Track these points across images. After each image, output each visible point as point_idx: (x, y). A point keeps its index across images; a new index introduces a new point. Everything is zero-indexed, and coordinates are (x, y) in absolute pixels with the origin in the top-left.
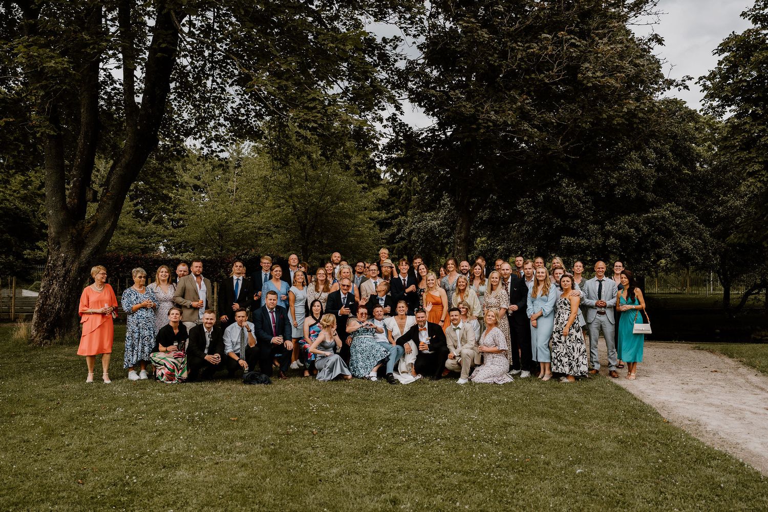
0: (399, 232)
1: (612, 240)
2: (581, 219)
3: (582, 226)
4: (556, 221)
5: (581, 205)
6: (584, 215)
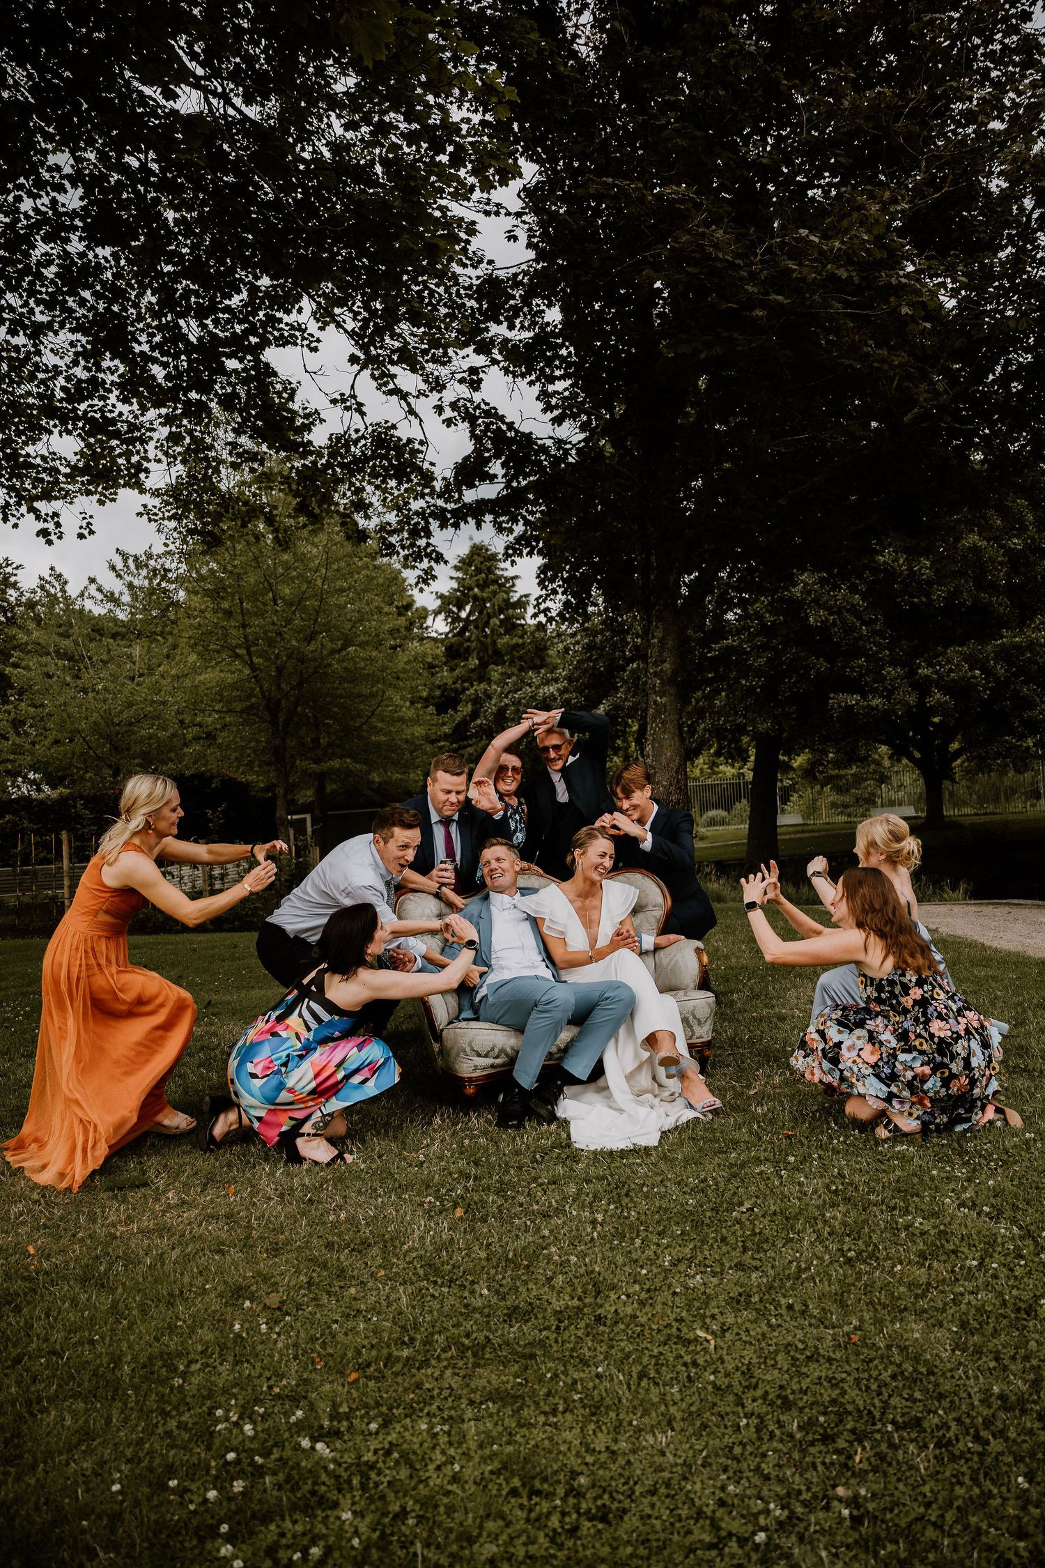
0: (475, 715)
1: (938, 696)
2: (867, 656)
3: (869, 671)
4: (815, 664)
5: (865, 628)
6: (871, 649)
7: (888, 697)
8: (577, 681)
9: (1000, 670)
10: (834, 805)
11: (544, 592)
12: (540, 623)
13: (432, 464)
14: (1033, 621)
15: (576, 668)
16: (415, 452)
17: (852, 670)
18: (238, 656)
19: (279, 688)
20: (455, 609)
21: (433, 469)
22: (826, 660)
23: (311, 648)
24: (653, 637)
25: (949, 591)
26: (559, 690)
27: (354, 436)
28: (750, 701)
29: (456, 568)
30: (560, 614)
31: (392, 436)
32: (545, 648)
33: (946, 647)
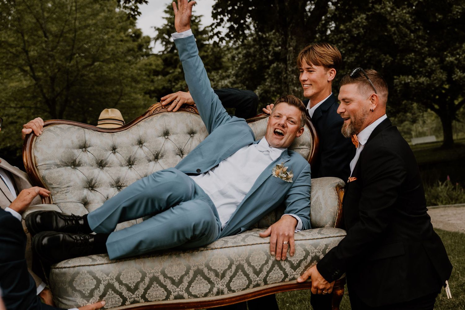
1: (459, 74)
2: (415, 52)
3: (416, 61)
4: (384, 59)
5: (412, 35)
6: (417, 47)
7: (429, 76)
8: (241, 76)
11: (215, 21)
12: (215, 42)
15: (240, 68)
17: (406, 61)
18: (25, 72)
19: (53, 90)
20: (167, 37)
22: (391, 56)
23: (70, 65)
24: (290, 46)
26: (230, 82)
29: (166, 12)
30: (227, 35)
32: (221, 58)
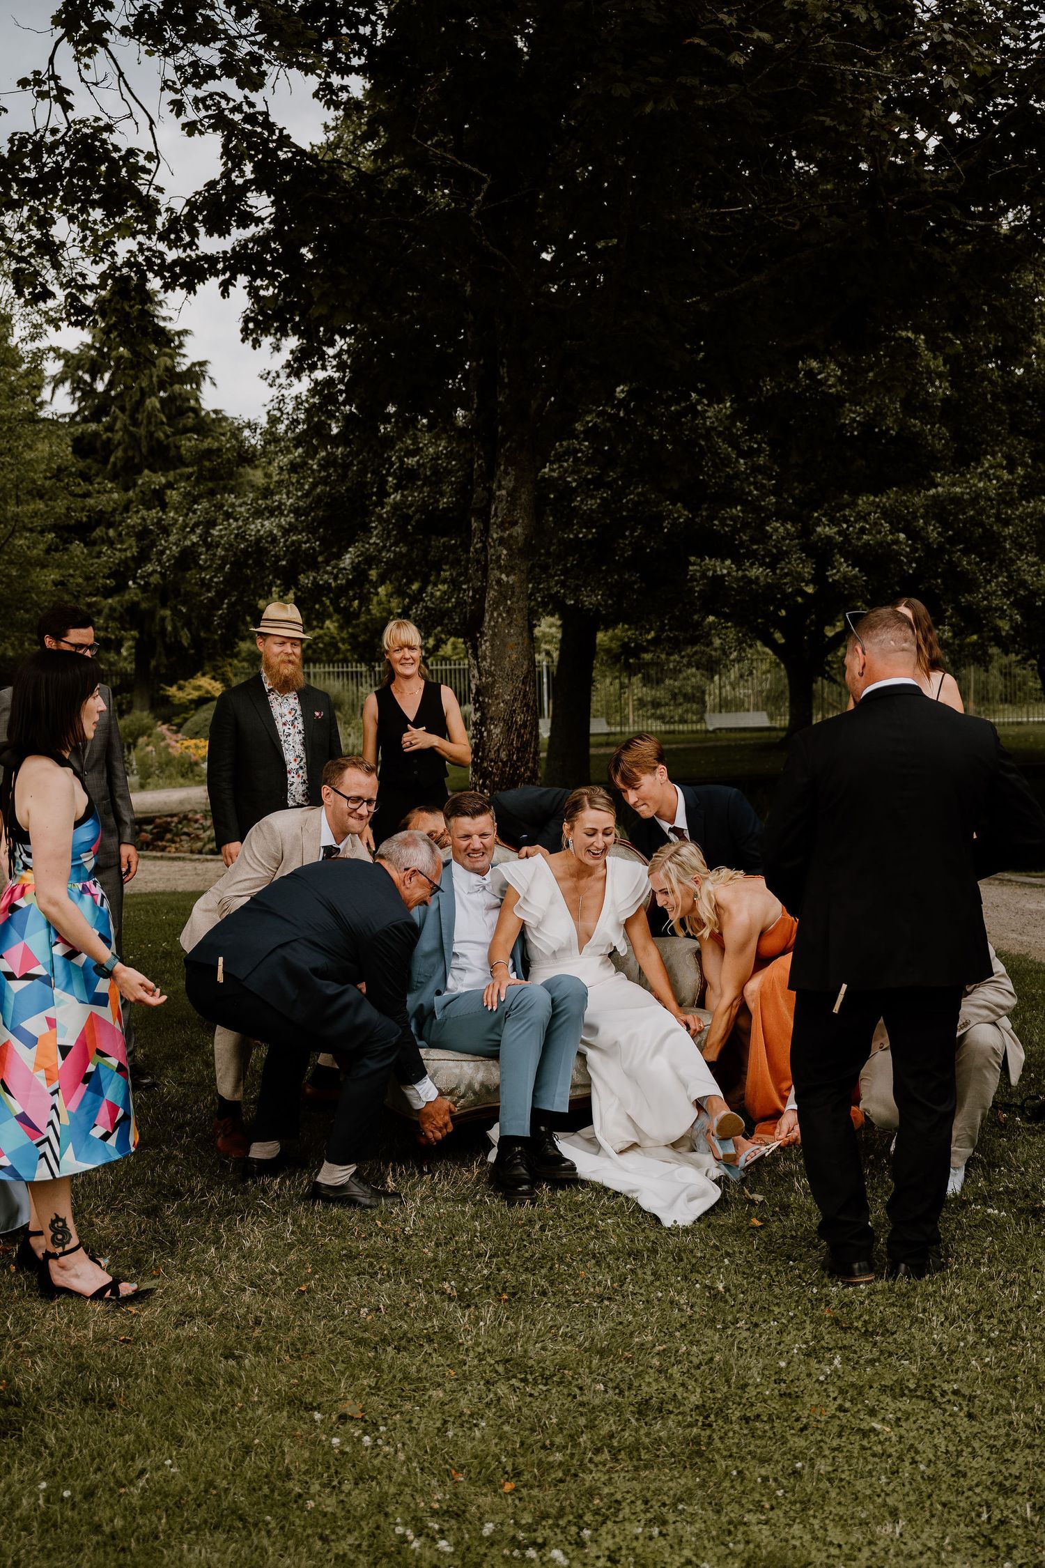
1: (844, 568)
2: (744, 503)
3: (745, 525)
4: (671, 512)
5: (742, 461)
6: (750, 493)
7: (772, 566)
9: (933, 532)
10: (641, 703)
13: (160, 190)
14: (979, 463)
16: (136, 170)
17: (723, 524)
20: (86, 377)
21: (159, 196)
22: (687, 506)
25: (866, 414)
27: (49, 139)
28: (571, 561)
31: (104, 142)
33: (856, 494)
